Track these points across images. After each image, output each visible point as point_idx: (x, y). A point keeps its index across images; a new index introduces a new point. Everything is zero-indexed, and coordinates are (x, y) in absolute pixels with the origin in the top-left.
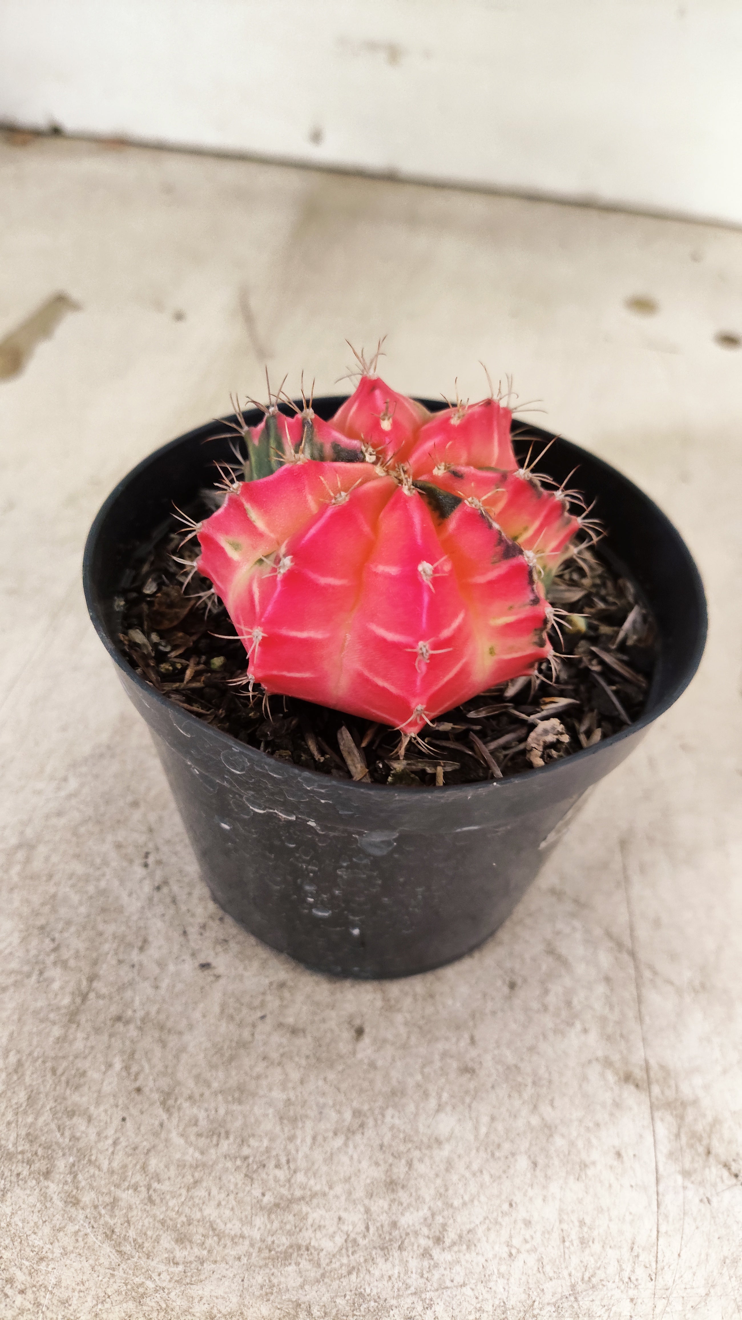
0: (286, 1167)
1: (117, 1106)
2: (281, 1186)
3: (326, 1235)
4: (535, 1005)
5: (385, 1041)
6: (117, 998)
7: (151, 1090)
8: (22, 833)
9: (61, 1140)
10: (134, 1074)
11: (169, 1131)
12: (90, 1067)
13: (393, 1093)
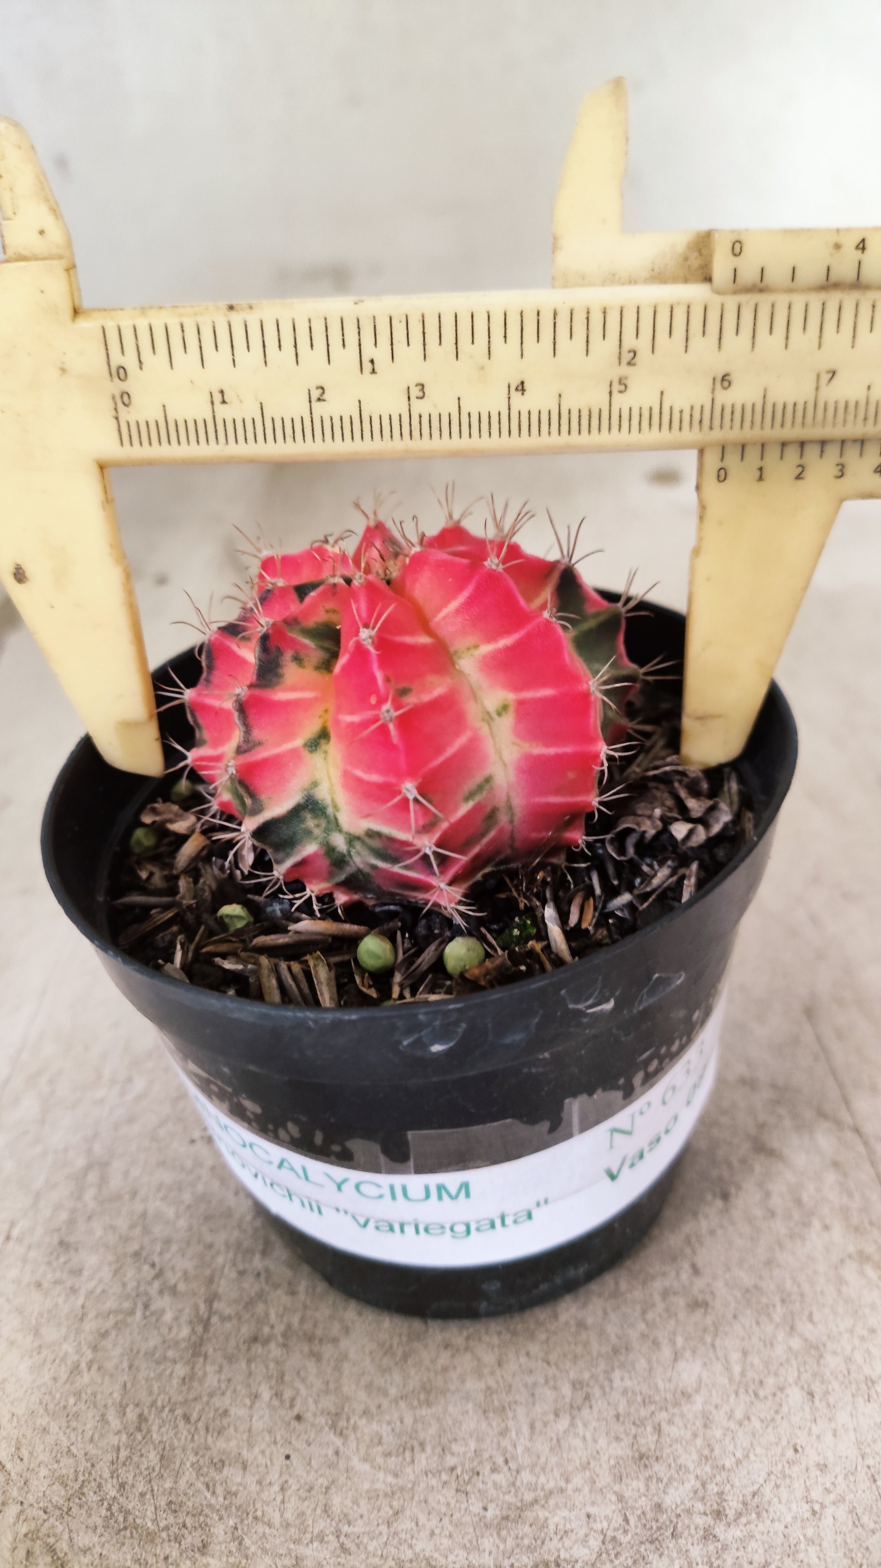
0: (505, 1469)
1: (275, 1443)
2: (504, 1494)
3: (576, 1541)
4: (758, 1212)
6: (247, 1316)
7: (315, 1415)
8: (90, 1151)
9: (213, 1501)
10: (288, 1400)
11: (348, 1459)
12: (231, 1405)
13: (616, 1351)
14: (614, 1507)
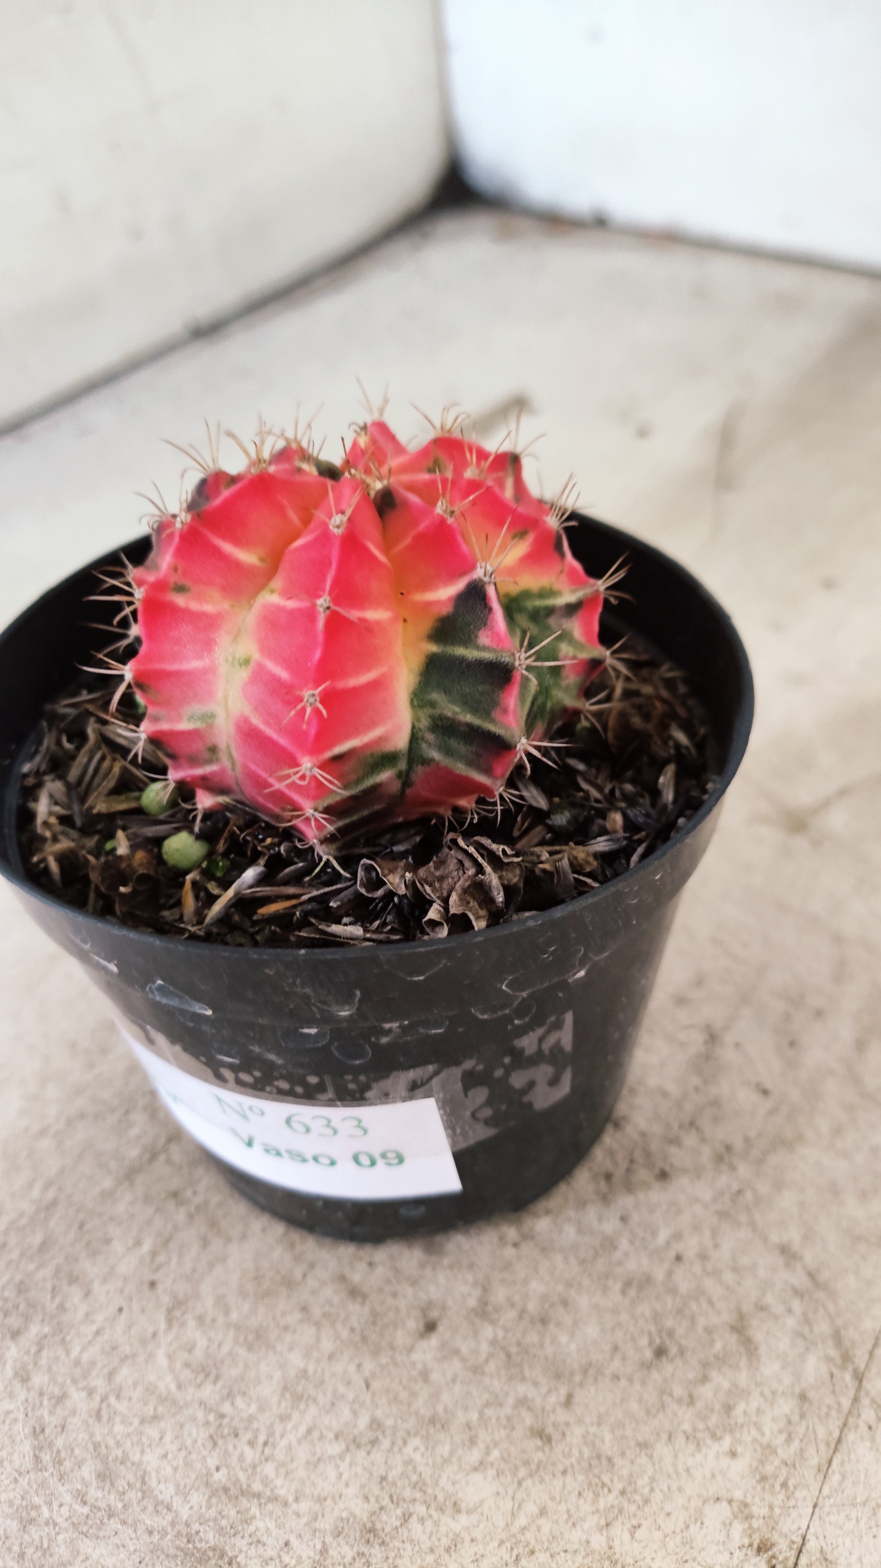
0: (260, 1449)
1: (121, 1292)
2: (242, 1469)
3: (260, 1556)
5: (457, 1352)
7: (166, 1289)
10: (157, 1264)
11: (158, 1346)
12: (118, 1237)
13: (432, 1421)
14: (312, 1554)
